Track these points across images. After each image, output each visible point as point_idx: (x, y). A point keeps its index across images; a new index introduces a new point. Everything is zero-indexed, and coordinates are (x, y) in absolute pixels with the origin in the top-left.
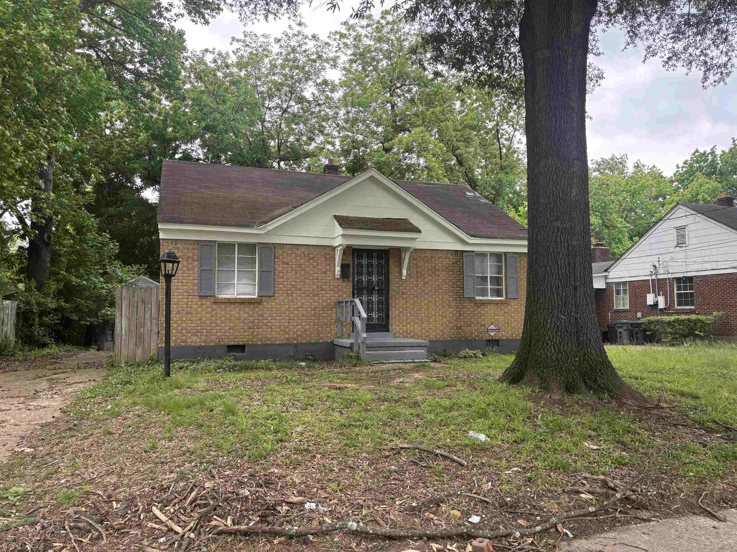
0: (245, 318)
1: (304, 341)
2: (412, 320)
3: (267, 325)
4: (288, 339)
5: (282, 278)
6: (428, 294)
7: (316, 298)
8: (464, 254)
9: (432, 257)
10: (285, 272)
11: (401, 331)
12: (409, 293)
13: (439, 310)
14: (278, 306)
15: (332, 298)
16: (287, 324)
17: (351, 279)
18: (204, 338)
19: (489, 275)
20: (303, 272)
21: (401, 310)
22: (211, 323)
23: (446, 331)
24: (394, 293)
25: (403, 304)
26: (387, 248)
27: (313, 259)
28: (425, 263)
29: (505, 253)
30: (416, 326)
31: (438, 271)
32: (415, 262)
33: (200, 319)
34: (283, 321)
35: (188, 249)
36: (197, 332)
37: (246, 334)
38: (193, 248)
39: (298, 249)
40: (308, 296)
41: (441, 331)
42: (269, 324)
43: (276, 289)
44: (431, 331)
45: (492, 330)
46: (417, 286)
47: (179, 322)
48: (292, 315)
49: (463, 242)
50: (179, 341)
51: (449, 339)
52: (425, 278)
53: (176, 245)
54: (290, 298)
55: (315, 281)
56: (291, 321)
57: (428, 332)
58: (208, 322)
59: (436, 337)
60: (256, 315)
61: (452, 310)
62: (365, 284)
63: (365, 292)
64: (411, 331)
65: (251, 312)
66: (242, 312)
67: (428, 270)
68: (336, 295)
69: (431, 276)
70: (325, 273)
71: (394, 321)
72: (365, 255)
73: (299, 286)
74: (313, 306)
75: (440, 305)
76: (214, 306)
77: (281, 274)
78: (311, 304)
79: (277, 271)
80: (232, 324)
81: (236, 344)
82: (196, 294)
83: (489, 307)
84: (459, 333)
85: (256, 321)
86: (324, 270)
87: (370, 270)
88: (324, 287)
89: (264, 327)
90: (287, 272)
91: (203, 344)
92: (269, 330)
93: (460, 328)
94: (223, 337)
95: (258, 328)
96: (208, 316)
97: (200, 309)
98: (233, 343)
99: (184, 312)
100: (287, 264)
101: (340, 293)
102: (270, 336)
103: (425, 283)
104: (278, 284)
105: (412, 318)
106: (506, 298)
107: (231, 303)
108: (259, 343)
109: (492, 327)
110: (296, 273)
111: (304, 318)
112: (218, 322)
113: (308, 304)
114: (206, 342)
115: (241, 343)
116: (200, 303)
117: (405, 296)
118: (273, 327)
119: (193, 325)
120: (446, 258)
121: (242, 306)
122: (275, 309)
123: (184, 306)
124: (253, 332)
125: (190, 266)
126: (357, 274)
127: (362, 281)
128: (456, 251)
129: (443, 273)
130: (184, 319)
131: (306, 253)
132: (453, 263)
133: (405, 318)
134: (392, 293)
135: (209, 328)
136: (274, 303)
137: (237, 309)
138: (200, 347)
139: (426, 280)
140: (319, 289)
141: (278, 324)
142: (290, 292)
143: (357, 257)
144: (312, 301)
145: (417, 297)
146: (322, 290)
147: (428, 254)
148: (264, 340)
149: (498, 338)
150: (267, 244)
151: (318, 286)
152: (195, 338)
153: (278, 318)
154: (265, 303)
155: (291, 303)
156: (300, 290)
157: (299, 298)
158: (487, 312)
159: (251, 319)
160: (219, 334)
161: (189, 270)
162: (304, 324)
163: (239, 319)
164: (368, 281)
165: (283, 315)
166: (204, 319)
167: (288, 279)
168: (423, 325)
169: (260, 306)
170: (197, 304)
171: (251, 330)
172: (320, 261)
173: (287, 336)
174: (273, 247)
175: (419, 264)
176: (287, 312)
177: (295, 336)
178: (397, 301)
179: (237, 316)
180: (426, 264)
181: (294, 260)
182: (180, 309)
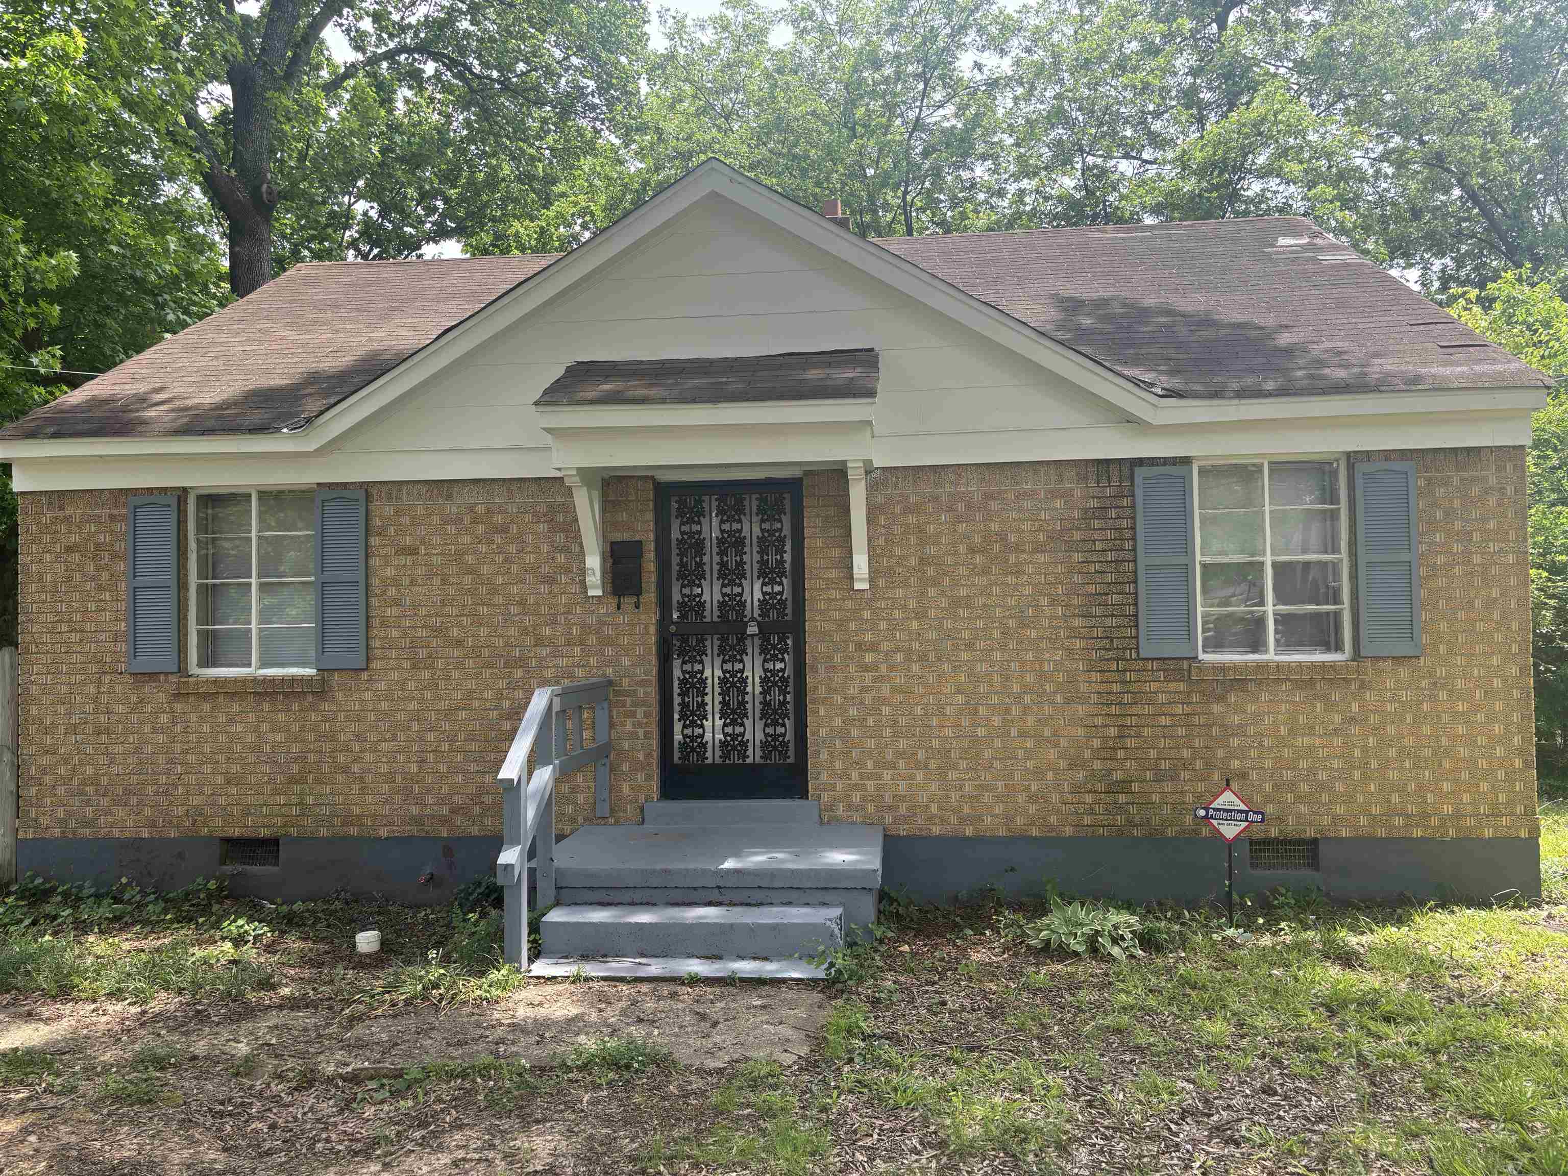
0: (275, 746)
1: (475, 831)
2: (900, 754)
3: (346, 771)
4: (417, 821)
5: (396, 602)
6: (969, 646)
7: (519, 673)
8: (1139, 472)
9: (988, 497)
10: (406, 581)
11: (856, 798)
12: (885, 646)
13: (1026, 710)
14: (384, 705)
15: (579, 673)
16: (414, 768)
17: (650, 596)
18: (147, 811)
19: (1268, 560)
20: (468, 579)
21: (853, 712)
22: (171, 762)
23: (1055, 798)
24: (821, 648)
25: (864, 690)
26: (797, 472)
27: (503, 529)
28: (959, 519)
29: (1348, 455)
30: (920, 776)
31: (1017, 549)
32: (911, 519)
33: (138, 750)
34: (401, 758)
35: (97, 519)
36: (128, 792)
37: (282, 800)
38: (112, 517)
39: (449, 497)
40: (489, 666)
41: (1032, 799)
42: (356, 768)
43: (377, 643)
44: (987, 797)
45: (1229, 813)
46: (920, 615)
47: (76, 760)
48: (430, 737)
49: (1129, 421)
50: (72, 824)
51: (1068, 831)
52: (955, 585)
53: (62, 508)
54: (426, 674)
55: (514, 610)
56: (431, 758)
57: (973, 799)
58: (161, 759)
59: (1009, 819)
60: (311, 737)
61: (1081, 710)
62: (711, 614)
63: (712, 644)
64: (898, 798)
65: (295, 728)
66: (265, 727)
67: (972, 550)
68: (593, 661)
69: (985, 572)
70: (550, 580)
71: (824, 756)
72: (711, 504)
73: (455, 632)
74: (506, 704)
75: (1026, 689)
76: (178, 707)
77: (392, 592)
78: (500, 696)
79: (375, 581)
80: (235, 768)
81: (247, 833)
82: (122, 667)
83: (1265, 696)
84: (1120, 808)
85: (312, 758)
86: (546, 569)
87: (731, 559)
88: (548, 631)
89: (340, 778)
90: (413, 582)
91: (145, 834)
92: (356, 788)
93: (1123, 786)
94: (208, 811)
95: (318, 781)
96: (161, 738)
97: (134, 718)
98: (237, 832)
99: (89, 729)
100: (413, 551)
101: (609, 651)
102: (357, 810)
103: (956, 602)
104: (384, 625)
105: (902, 744)
106: (1357, 655)
107: (231, 695)
108: (323, 832)
109: (1227, 799)
110: (444, 582)
111: (473, 746)
112: (191, 758)
113: (488, 694)
114: (152, 824)
115: (263, 833)
116: (134, 699)
117: (869, 658)
118: (369, 778)
119: (115, 770)
120: (1053, 494)
121: (266, 706)
122: (372, 717)
123: (90, 708)
124: (302, 794)
125: (105, 575)
126: (681, 576)
127: (702, 605)
128: (1105, 463)
129: (1041, 558)
130: (90, 750)
131: (480, 509)
132: (1088, 515)
133: (871, 743)
134: (814, 647)
135: (163, 779)
136: (368, 695)
137: (252, 718)
138: (136, 844)
139: (963, 592)
140: (529, 641)
141: (384, 769)
142: (422, 653)
143: (680, 514)
144: (502, 684)
145: (923, 658)
146: (539, 642)
147: (973, 488)
148: (337, 822)
149: (1311, 833)
150: (345, 485)
151: (524, 631)
152: (120, 813)
153: (385, 746)
154: (339, 696)
155: (428, 694)
156: (459, 643)
157: (455, 674)
158: (1258, 717)
159: (295, 748)
160: (196, 801)
161: (101, 588)
162: (473, 767)
163: (256, 749)
164: (722, 605)
165: (401, 736)
166: (149, 749)
167: (415, 607)
168: (952, 775)
169: (324, 706)
170: (127, 702)
171: (297, 788)
172: (530, 539)
173: (415, 810)
174: (361, 495)
175: (931, 529)
176: (415, 727)
177: (445, 811)
178: (838, 678)
179: (250, 738)
180: (961, 528)
181: (437, 540)
182: (75, 719)
